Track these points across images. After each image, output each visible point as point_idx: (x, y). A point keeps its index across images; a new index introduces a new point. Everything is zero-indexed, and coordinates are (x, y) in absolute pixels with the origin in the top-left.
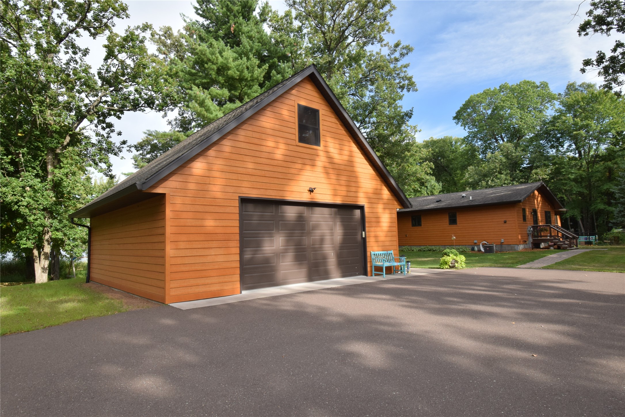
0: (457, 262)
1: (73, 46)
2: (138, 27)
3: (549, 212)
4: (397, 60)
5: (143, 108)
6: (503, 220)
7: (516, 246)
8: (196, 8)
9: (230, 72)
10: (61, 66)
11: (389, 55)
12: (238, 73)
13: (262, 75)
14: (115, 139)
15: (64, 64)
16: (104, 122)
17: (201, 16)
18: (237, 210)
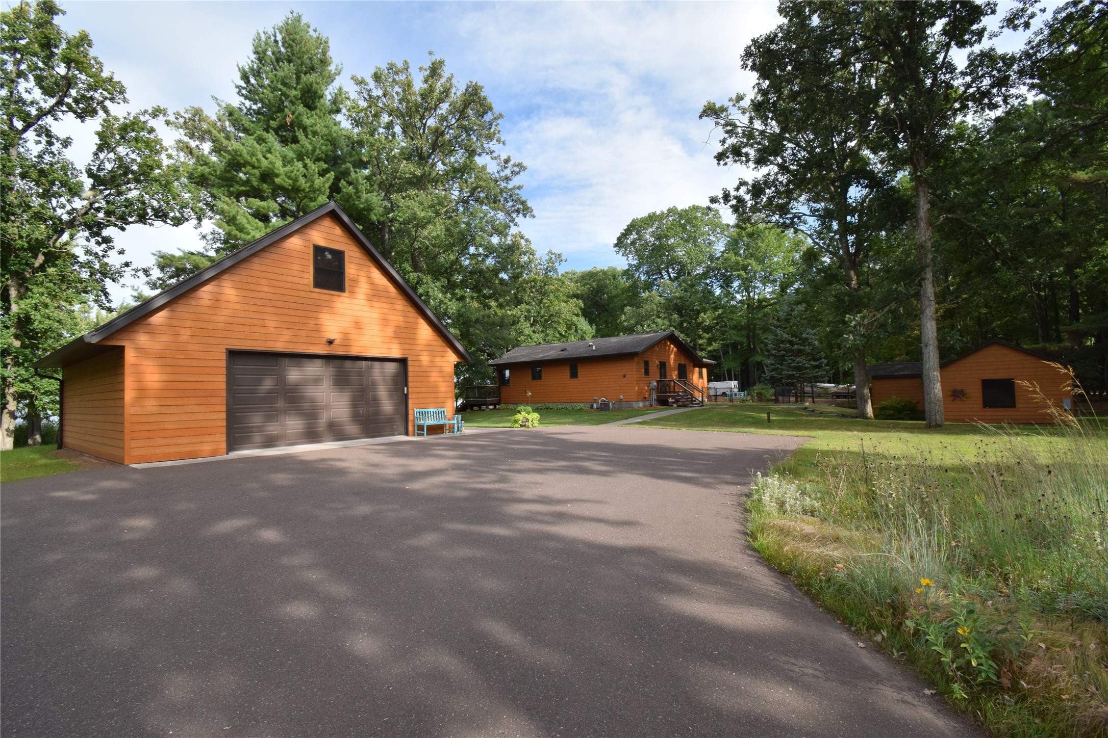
0: (527, 420)
1: (48, 134)
2: (146, 111)
3: (685, 366)
4: (507, 179)
5: (150, 221)
6: (623, 373)
7: (634, 403)
8: (237, 87)
9: (277, 180)
10: (31, 159)
11: (498, 172)
12: (291, 182)
13: (327, 185)
14: (114, 260)
15: (35, 157)
16: (98, 234)
17: (246, 98)
18: (224, 364)
